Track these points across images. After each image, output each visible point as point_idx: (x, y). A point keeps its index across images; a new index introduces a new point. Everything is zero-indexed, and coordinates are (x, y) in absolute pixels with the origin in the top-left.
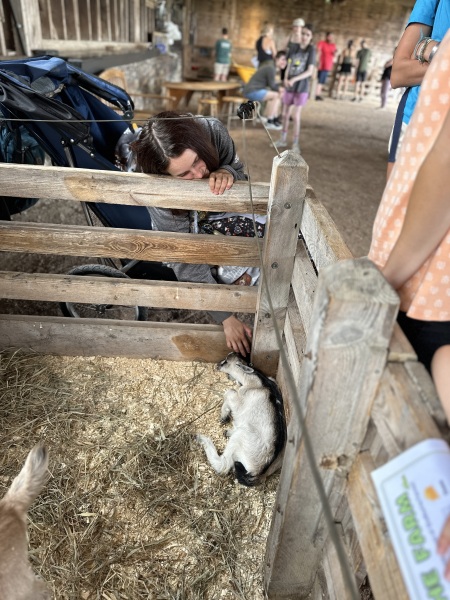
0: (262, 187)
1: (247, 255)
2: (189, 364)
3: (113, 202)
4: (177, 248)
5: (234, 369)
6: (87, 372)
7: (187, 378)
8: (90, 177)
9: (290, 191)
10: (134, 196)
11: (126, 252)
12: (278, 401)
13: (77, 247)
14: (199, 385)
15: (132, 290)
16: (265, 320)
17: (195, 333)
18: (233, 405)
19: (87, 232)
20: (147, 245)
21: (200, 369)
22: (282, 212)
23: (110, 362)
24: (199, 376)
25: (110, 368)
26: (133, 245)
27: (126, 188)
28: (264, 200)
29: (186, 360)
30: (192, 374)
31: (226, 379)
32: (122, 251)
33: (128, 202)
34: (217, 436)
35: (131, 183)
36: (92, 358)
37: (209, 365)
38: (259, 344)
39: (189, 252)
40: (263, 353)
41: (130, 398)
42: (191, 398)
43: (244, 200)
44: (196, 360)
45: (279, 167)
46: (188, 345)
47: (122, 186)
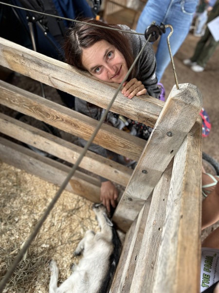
0: (156, 106)
1: (129, 150)
2: (76, 197)
3: (36, 79)
4: (78, 127)
5: (100, 216)
6: (11, 180)
7: (69, 208)
8: (21, 55)
9: (176, 123)
10: (52, 79)
11: (43, 117)
12: (114, 263)
13: (11, 103)
14: (75, 216)
15: (45, 142)
16: (128, 201)
17: (83, 182)
18: (87, 246)
19: (18, 95)
20: (57, 118)
21: (81, 204)
22: (163, 137)
23: (28, 177)
24: (78, 209)
25: (26, 182)
26: (48, 114)
27: (47, 71)
28: (155, 117)
29: (75, 193)
30: (74, 206)
31: (93, 219)
32: (40, 115)
33: (47, 83)
34: (65, 266)
35: (51, 68)
36: (19, 170)
37: (88, 203)
38: (120, 212)
39: (87, 133)
40: (121, 218)
41: (26, 211)
42: (63, 226)
43: (137, 111)
44: (81, 196)
45: (173, 99)
46: (77, 187)
47: (43, 68)
